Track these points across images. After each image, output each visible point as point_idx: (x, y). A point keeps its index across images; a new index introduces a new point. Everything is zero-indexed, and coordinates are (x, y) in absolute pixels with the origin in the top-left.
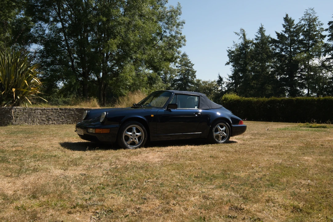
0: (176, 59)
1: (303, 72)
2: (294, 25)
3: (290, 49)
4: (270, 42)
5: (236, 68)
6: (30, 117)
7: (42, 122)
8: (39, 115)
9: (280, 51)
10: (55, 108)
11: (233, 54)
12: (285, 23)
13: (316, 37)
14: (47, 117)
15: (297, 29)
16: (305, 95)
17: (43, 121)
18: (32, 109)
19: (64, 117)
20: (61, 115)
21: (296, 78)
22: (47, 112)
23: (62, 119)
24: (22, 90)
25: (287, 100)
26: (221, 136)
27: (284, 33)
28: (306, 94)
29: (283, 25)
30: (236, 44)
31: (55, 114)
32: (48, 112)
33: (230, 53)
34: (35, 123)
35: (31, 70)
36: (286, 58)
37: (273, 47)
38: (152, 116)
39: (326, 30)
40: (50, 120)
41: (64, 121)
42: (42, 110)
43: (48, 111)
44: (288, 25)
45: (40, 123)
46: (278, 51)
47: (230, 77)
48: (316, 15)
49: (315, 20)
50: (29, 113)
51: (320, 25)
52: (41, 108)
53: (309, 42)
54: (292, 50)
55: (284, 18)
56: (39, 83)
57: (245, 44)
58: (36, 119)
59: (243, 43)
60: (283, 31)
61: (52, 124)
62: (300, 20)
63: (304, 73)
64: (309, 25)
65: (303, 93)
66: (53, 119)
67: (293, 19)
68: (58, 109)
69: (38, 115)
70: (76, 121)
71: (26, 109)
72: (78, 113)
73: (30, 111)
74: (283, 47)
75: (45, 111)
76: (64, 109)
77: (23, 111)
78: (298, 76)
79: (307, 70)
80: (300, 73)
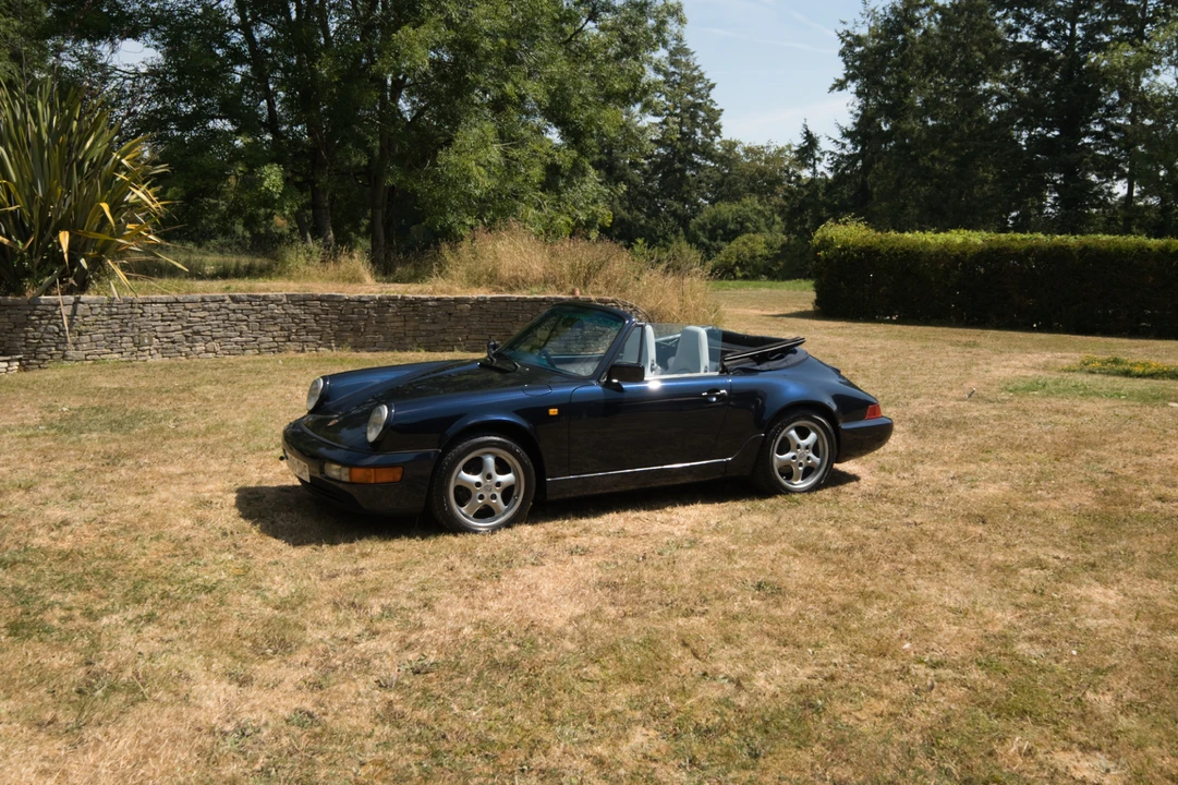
0: (645, 92)
1: (1113, 116)
3: (1073, 30)
4: (999, 5)
5: (867, 100)
6: (125, 331)
7: (169, 347)
8: (160, 323)
9: (1035, 37)
10: (215, 297)
11: (858, 50)
14: (188, 328)
16: (1116, 203)
17: (173, 342)
18: (132, 303)
19: (247, 326)
20: (238, 320)
21: (1087, 140)
22: (186, 309)
23: (241, 332)
24: (92, 235)
25: (1050, 249)
26: (801, 465)
28: (1121, 199)
30: (873, 11)
31: (214, 318)
32: (191, 310)
33: (850, 45)
34: (144, 351)
35: (123, 161)
36: (1054, 66)
37: (1011, 21)
38: (553, 412)
40: (198, 338)
41: (246, 342)
42: (167, 303)
43: (189, 306)
45: (163, 351)
46: (1025, 39)
47: (847, 134)
50: (121, 316)
52: (164, 297)
54: (1079, 33)
56: (153, 206)
57: (906, 10)
58: (150, 338)
59: (898, 5)
61: (207, 351)
63: (1118, 121)
65: (1111, 195)
66: (209, 333)
68: (223, 301)
69: (153, 323)
70: (289, 341)
71: (110, 305)
72: (298, 311)
73: (126, 311)
74: (1045, 20)
75: (179, 308)
76: (245, 298)
77: (99, 310)
78: (1096, 133)
79: (1129, 111)
80: (1102, 122)
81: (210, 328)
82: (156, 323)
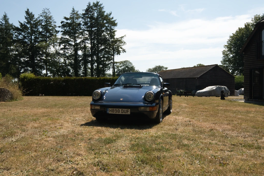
1: (41, 56)
2: (33, 19)
3: (31, 37)
4: (14, 30)
9: (23, 38)
12: (27, 16)
13: (51, 31)
15: (36, 22)
16: (43, 75)
21: (36, 61)
27: (26, 24)
29: (25, 17)
36: (28, 45)
37: (17, 34)
39: (59, 27)
44: (29, 18)
46: (20, 38)
48: (51, 15)
49: (50, 18)
51: (54, 23)
53: (46, 34)
55: (26, 12)
60: (25, 22)
62: (39, 16)
63: (43, 58)
64: (46, 21)
65: (42, 73)
67: (33, 13)
74: (25, 35)
78: (38, 60)
79: (45, 56)
80: (39, 57)
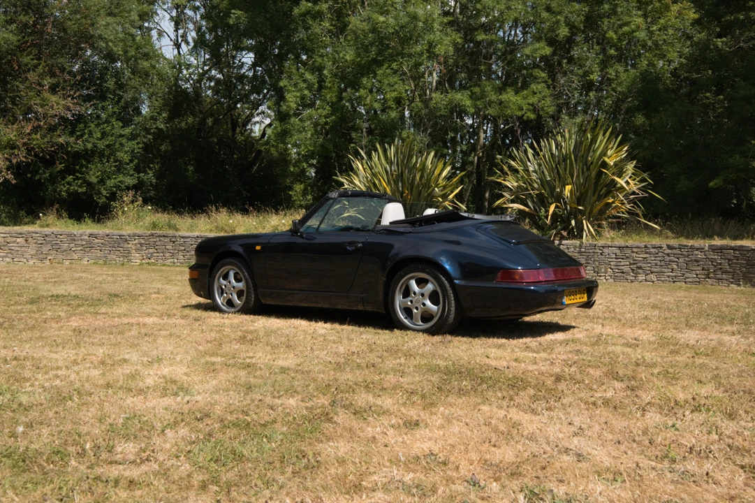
6: (589, 263)
7: (620, 276)
8: (614, 260)
10: (654, 245)
14: (634, 264)
17: (623, 273)
18: (595, 246)
19: (677, 265)
20: (670, 261)
22: (633, 252)
23: (672, 270)
31: (653, 259)
32: (637, 253)
34: (600, 276)
40: (640, 271)
41: (676, 277)
42: (620, 247)
43: (635, 250)
45: (615, 278)
50: (587, 254)
52: (618, 244)
58: (606, 269)
61: (646, 281)
66: (649, 269)
68: (661, 248)
69: (609, 260)
70: (709, 278)
71: (581, 246)
72: (716, 257)
73: (591, 251)
75: (629, 251)
76: (677, 246)
77: (573, 249)
81: (650, 265)
82: (611, 260)
